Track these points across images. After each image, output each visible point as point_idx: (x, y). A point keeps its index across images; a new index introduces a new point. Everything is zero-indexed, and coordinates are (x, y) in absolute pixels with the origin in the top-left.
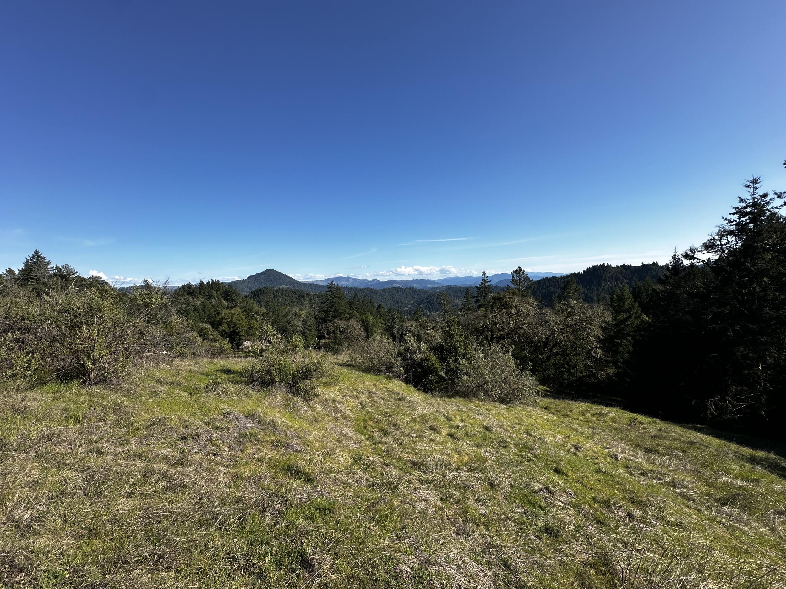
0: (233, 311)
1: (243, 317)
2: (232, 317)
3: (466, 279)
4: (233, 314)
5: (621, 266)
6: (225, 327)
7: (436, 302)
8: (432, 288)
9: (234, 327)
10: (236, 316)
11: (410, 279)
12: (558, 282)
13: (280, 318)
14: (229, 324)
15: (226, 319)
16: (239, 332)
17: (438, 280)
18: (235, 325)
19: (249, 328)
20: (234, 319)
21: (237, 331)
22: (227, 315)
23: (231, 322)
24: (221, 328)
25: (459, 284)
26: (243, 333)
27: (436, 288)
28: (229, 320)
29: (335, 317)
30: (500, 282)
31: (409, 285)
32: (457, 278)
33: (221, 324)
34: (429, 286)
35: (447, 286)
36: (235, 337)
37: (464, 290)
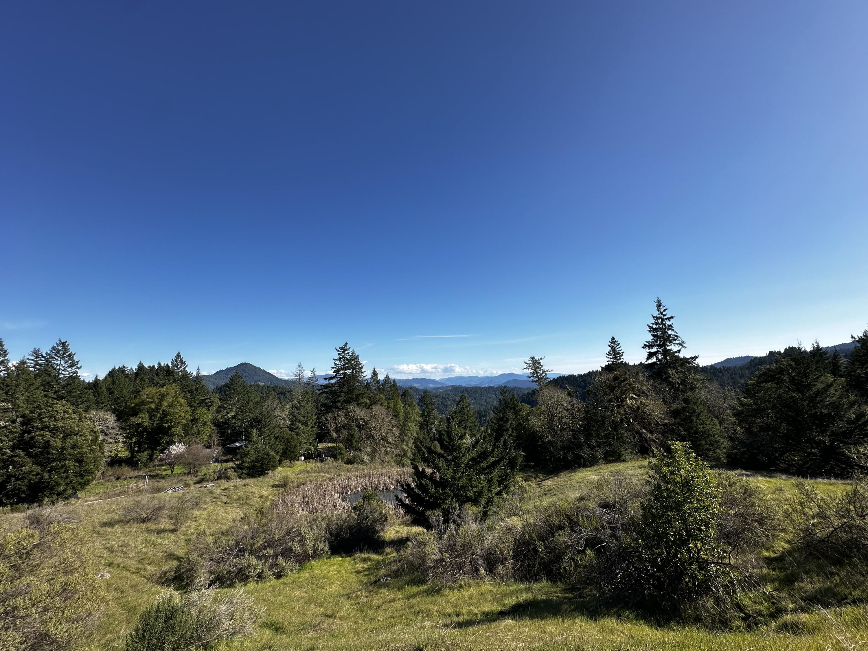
0: (163, 390)
1: (183, 400)
2: (161, 401)
3: (471, 378)
4: (163, 396)
5: (639, 365)
6: (143, 419)
7: (442, 403)
8: (435, 388)
9: (161, 419)
10: (170, 398)
11: (411, 377)
12: (576, 380)
13: (251, 406)
14: (151, 414)
15: (149, 403)
16: (170, 428)
17: (440, 379)
18: (165, 414)
19: (192, 421)
20: (165, 403)
21: (166, 425)
22: (151, 396)
23: (157, 409)
24: (135, 420)
25: (464, 384)
26: (177, 430)
27: (439, 388)
28: (153, 406)
29: (348, 402)
30: (508, 382)
31: (409, 385)
32: (461, 378)
33: (135, 413)
34: (431, 385)
35: (451, 386)
36: (161, 438)
37: (471, 390)
